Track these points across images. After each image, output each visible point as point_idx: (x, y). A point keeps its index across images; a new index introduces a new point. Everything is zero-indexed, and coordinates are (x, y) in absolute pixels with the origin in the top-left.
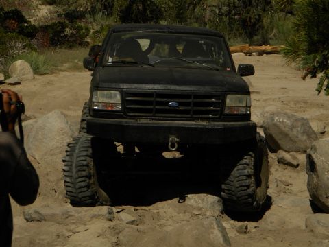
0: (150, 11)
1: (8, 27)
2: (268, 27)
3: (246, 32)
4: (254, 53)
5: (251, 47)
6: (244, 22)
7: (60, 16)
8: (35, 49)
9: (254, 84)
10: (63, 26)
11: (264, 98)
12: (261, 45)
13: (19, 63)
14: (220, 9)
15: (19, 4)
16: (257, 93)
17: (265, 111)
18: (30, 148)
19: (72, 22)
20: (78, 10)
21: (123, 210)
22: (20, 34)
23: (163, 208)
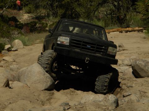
0: (74, 15)
1: (10, 25)
2: (129, 20)
3: (119, 22)
4: (124, 32)
5: (122, 29)
6: (118, 18)
7: (33, 18)
8: (23, 34)
9: (124, 46)
10: (36, 24)
11: (130, 52)
12: (126, 28)
13: (16, 41)
14: (107, 12)
15: (14, 14)
16: (126, 50)
17: (131, 58)
18: (25, 81)
19: (40, 21)
20: (41, 15)
21: (70, 108)
22: (16, 28)
23: (88, 106)
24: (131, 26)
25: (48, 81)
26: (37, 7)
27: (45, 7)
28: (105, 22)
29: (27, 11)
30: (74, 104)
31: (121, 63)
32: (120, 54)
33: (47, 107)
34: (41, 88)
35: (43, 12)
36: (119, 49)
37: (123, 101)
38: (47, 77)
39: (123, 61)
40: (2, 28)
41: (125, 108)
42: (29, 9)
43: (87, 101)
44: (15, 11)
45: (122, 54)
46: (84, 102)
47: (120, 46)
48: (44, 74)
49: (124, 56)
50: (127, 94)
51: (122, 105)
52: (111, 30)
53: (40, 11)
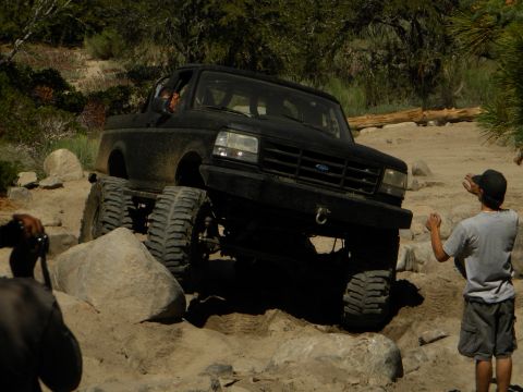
0: (263, 63)
1: (38, 97)
2: (452, 80)
3: (417, 89)
4: (431, 122)
5: (425, 113)
6: (414, 73)
7: (120, 76)
8: (84, 130)
9: (432, 171)
10: (126, 92)
11: (451, 192)
12: (441, 109)
13: (59, 153)
14: (373, 54)
15: (55, 61)
16: (439, 184)
17: (453, 213)
18: (82, 290)
19: (140, 85)
20: (149, 65)
21: (235, 381)
22: (59, 108)
23: (299, 375)
24: (458, 103)
25: (162, 289)
26: (134, 37)
27: (159, 38)
28: (369, 87)
29: (100, 51)
30: (250, 367)
31: (419, 231)
32: (415, 199)
33: (156, 378)
34: (138, 314)
35: (153, 54)
36: (415, 183)
37: (419, 357)
38: (160, 277)
40: (10, 109)
41: (423, 384)
42: (106, 43)
43: (296, 359)
44: (57, 51)
45: (424, 198)
46: (283, 361)
47: (417, 170)
48: (149, 267)
49: (432, 206)
50: (434, 334)
51: (414, 373)
52: (388, 117)
53: (143, 50)
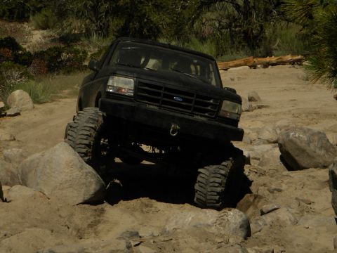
0: (147, 30)
1: (2, 56)
2: (271, 38)
3: (249, 45)
4: (259, 66)
5: (255, 60)
6: (246, 34)
7: (54, 40)
8: (33, 76)
9: (261, 98)
10: (60, 51)
11: (274, 111)
12: (264, 57)
13: (17, 92)
14: (220, 22)
15: (11, 31)
16: (266, 107)
17: (276, 126)
18: (38, 184)
19: (69, 46)
20: (73, 32)
21: (141, 243)
22: (16, 62)
23: (183, 238)
24: (274, 52)
25: (90, 182)
26: (62, 14)
27: (79, 15)
28: (217, 44)
29: (41, 25)
30: (150, 233)
31: (255, 138)
32: (251, 116)
33: (88, 242)
34: (75, 199)
35: (75, 25)
36: (251, 106)
37: (261, 223)
38: (89, 174)
39: (258, 132)
41: (264, 240)
42: (44, 19)
43: (181, 227)
44: (12, 25)
45: (257, 116)
46: (172, 228)
47: (252, 97)
48: (81, 168)
49: (262, 121)
50: (270, 207)
51: (258, 233)
52: (231, 63)
53: (69, 23)
